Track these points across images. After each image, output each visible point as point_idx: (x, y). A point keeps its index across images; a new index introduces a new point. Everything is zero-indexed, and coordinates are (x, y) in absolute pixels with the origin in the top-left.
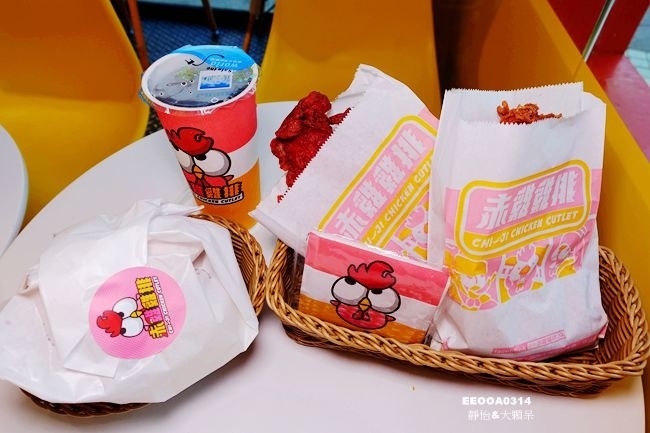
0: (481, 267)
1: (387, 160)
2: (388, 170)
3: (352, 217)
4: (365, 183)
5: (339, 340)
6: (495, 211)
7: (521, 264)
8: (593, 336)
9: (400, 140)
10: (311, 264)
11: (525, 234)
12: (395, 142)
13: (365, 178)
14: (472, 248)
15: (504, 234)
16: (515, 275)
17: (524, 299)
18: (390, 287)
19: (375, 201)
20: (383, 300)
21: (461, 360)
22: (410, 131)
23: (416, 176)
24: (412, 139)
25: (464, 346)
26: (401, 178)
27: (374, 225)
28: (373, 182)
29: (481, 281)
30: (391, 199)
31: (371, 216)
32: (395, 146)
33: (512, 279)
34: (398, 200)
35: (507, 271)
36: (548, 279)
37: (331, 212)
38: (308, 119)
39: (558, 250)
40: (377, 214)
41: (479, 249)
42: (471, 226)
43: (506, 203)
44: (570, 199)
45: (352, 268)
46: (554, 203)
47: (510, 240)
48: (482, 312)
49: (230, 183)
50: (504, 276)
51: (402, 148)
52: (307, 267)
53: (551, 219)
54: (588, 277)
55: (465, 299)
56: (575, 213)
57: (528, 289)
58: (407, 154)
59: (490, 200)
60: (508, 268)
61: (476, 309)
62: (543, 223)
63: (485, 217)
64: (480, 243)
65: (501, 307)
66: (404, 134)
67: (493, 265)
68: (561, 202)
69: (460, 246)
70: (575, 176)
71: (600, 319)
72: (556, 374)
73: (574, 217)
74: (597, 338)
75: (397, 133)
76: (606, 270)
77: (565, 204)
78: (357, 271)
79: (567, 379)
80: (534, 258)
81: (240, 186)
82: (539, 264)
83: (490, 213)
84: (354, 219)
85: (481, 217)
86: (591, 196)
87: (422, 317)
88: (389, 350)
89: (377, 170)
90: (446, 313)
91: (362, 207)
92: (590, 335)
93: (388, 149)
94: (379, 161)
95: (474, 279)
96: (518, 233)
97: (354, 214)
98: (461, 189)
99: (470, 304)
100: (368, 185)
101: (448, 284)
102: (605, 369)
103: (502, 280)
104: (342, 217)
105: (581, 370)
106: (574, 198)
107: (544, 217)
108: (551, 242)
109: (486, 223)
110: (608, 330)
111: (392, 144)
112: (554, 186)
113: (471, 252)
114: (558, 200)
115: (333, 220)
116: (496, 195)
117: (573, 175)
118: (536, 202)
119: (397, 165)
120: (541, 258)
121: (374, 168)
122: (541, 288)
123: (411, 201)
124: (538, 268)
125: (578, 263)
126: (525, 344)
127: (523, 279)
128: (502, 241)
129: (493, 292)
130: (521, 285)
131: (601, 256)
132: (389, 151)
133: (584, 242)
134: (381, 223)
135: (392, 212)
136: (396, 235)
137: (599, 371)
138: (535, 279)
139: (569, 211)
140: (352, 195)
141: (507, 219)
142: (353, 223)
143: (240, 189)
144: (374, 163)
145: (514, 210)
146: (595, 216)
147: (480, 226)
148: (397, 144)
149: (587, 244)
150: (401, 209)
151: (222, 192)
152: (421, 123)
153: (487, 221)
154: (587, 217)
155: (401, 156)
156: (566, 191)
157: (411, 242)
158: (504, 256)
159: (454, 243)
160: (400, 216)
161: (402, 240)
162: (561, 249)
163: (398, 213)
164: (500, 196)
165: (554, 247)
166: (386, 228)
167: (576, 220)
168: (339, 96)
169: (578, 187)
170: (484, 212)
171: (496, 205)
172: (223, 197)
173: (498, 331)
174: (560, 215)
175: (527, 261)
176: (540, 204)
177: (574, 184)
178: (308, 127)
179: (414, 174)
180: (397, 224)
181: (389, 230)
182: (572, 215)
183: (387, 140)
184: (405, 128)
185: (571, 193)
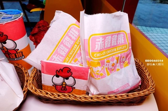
0: (98, 63)
1: (67, 38)
2: (68, 41)
3: (58, 57)
4: (61, 45)
5: (55, 97)
6: (99, 43)
7: (111, 63)
8: (137, 84)
9: (70, 31)
10: (43, 73)
11: (111, 53)
12: (69, 32)
13: (61, 43)
14: (95, 57)
15: (104, 52)
16: (110, 67)
17: (115, 75)
18: (71, 76)
19: (65, 50)
20: (70, 82)
21: (97, 97)
22: (73, 29)
23: (77, 42)
24: (74, 31)
25: (98, 93)
26: (72, 43)
27: (66, 58)
28: (63, 44)
29: (100, 68)
30: (70, 50)
31: (64, 55)
32: (69, 33)
33: (110, 68)
34: (72, 50)
35: (107, 65)
36: (121, 68)
37: (50, 55)
38: (41, 27)
39: (122, 58)
40: (66, 55)
41: (97, 57)
42: (93, 50)
43: (103, 41)
44: (123, 42)
45: (57, 71)
46: (118, 44)
47: (107, 54)
48: (102, 79)
49: (18, 52)
50: (107, 67)
51: (71, 34)
52: (42, 74)
53: (118, 48)
54: (133, 67)
55: (95, 75)
56: (125, 46)
57: (116, 71)
58: (73, 35)
59: (97, 40)
60: (108, 64)
61: (99, 79)
62: (116, 49)
63: (97, 46)
64: (97, 55)
65: (108, 77)
66: (72, 29)
67: (102, 63)
68: (120, 43)
69: (91, 58)
70: (123, 35)
71: (138, 78)
72: (129, 97)
73: (125, 48)
74: (139, 85)
75: (69, 29)
76: (137, 65)
77: (122, 44)
78: (59, 72)
79: (133, 98)
80: (115, 61)
81: (22, 53)
82: (117, 63)
83: (98, 44)
84: (59, 57)
85: (95, 46)
86: (129, 41)
87: (83, 85)
88: (73, 98)
89: (64, 41)
90: (91, 83)
91: (61, 53)
92: (136, 84)
93: (67, 34)
94: (64, 38)
95: (97, 68)
96: (109, 52)
97: (58, 56)
98: (88, 38)
99: (97, 77)
100: (62, 46)
101: (89, 72)
102: (143, 92)
103: (106, 68)
104: (54, 57)
105: (136, 94)
106: (124, 42)
107: (116, 48)
108: (119, 55)
109: (97, 48)
110: (141, 82)
111: (68, 33)
112: (117, 38)
113: (94, 59)
114: (119, 43)
115: (51, 58)
116: (99, 38)
117: (122, 35)
118: (113, 42)
119: (70, 39)
120: (117, 60)
121: (63, 40)
122: (120, 71)
123: (77, 50)
124: (117, 64)
125: (129, 63)
126: (118, 89)
127: (113, 68)
128: (104, 54)
129: (104, 72)
130: (113, 70)
131: (135, 61)
132: (67, 35)
133: (129, 56)
134: (68, 58)
135: (71, 54)
136: (73, 61)
137: (142, 93)
138: (117, 68)
139: (123, 46)
140: (57, 49)
141: (104, 47)
142: (59, 58)
143: (22, 54)
144: (63, 39)
145: (106, 44)
146: (131, 47)
147: (96, 49)
148: (70, 32)
149: (130, 56)
150: (74, 52)
151: (16, 56)
152: (76, 26)
153: (98, 47)
154: (128, 48)
155: (72, 36)
156: (121, 40)
157: (78, 63)
158: (105, 59)
159: (89, 57)
160: (73, 55)
161: (75, 62)
162: (123, 58)
163: (73, 54)
164: (100, 38)
165: (121, 57)
166: (70, 59)
167: (126, 49)
168: (51, 21)
169: (124, 39)
170: (96, 44)
171: (99, 41)
172: (16, 57)
173: (108, 85)
174: (121, 47)
175: (113, 61)
176: (114, 43)
177: (123, 38)
178: (41, 30)
179: (76, 41)
180: (73, 57)
181: (71, 59)
182: (124, 47)
183: (66, 31)
184: (72, 28)
185: (123, 40)
